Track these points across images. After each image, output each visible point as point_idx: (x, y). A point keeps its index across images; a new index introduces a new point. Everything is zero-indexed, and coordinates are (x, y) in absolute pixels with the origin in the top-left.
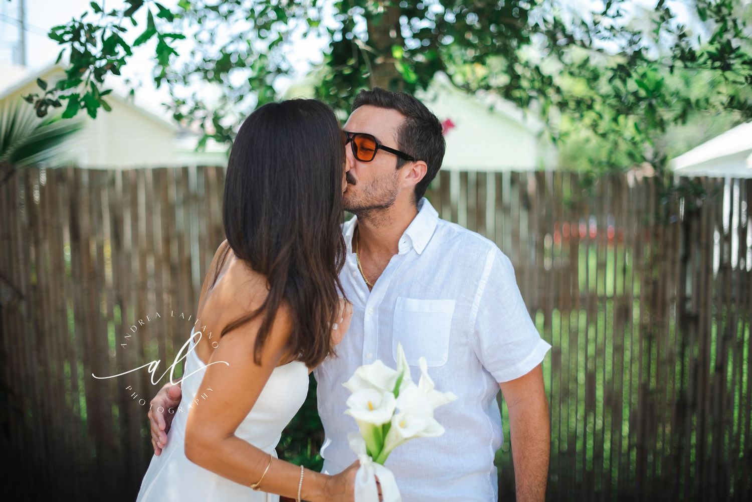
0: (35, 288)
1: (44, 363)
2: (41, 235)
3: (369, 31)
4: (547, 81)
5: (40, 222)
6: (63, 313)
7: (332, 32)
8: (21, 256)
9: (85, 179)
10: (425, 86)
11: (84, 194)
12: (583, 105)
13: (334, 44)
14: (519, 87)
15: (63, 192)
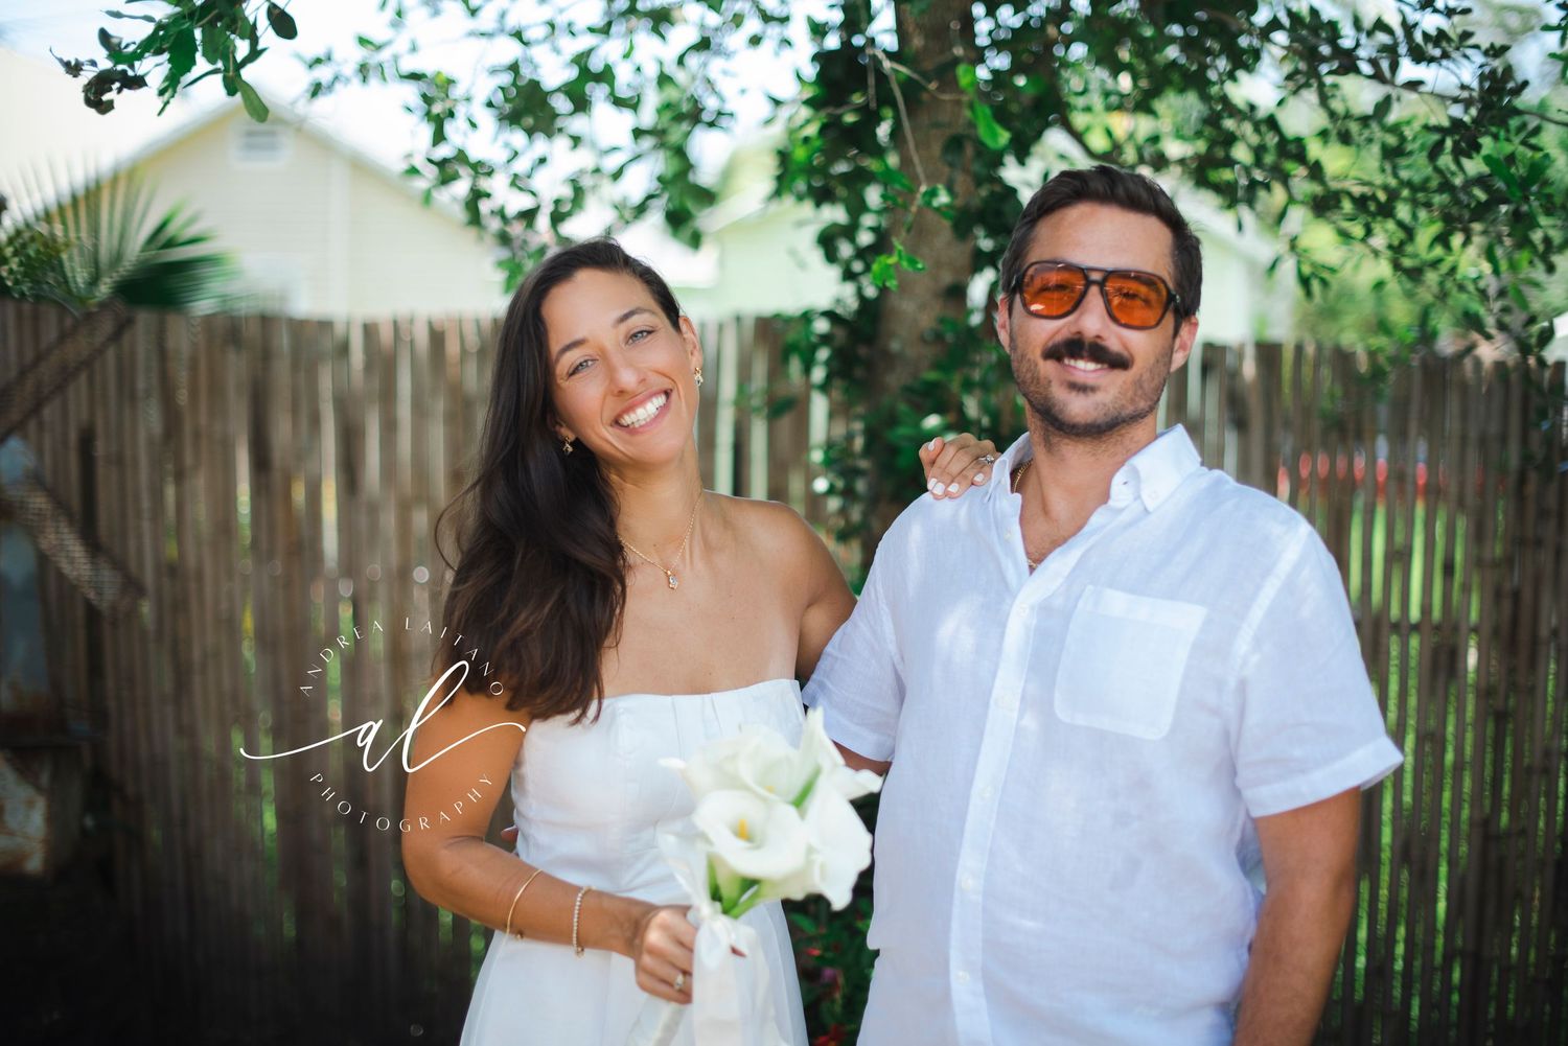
0: (173, 571)
1: (188, 731)
2: (189, 459)
3: (901, 30)
4: (1293, 150)
5: (188, 429)
6: (231, 625)
7: (818, 30)
8: (146, 504)
9: (283, 341)
10: (1022, 156)
11: (282, 371)
12: (1372, 208)
13: (822, 58)
14: (1229, 162)
15: (236, 368)
